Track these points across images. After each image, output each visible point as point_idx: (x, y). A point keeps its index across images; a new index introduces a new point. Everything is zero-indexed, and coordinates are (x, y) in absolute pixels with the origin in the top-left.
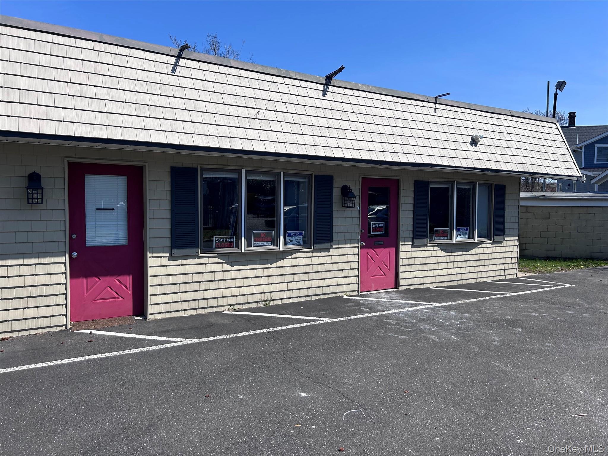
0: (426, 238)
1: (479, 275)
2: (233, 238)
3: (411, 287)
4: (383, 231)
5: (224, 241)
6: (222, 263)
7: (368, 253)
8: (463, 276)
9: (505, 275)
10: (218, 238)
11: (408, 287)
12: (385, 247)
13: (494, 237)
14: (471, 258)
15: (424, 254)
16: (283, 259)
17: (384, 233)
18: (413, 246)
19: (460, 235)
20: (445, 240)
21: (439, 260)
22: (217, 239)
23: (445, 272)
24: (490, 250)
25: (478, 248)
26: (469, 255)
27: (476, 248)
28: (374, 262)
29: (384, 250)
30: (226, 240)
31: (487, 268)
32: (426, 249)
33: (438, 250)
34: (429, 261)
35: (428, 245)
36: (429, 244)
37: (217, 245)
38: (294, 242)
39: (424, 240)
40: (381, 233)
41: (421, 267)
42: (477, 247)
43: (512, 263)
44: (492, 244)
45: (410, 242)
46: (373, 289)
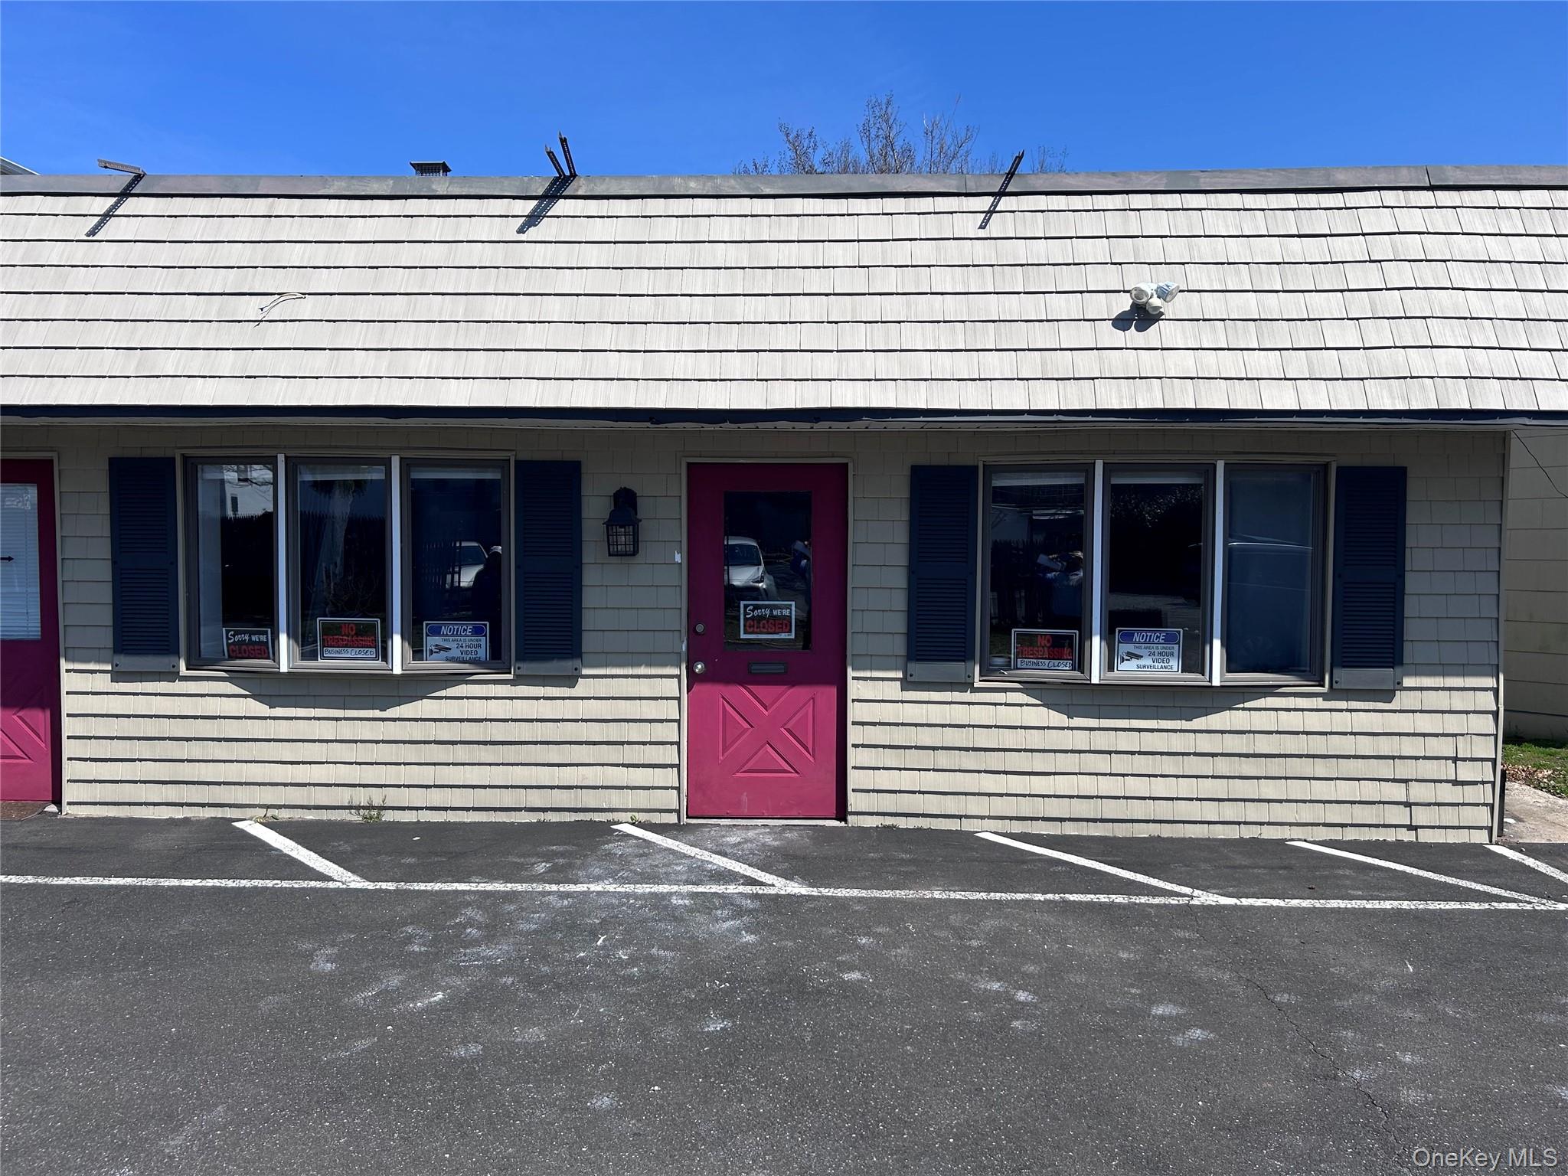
0: (964, 661)
1: (1254, 812)
2: (266, 633)
3: (902, 823)
4: (790, 631)
5: (245, 640)
6: (245, 696)
7: (723, 698)
8: (1163, 810)
9: (1411, 827)
10: (232, 633)
11: (889, 821)
12: (793, 683)
13: (1335, 671)
14: (1205, 744)
15: (959, 714)
16: (422, 698)
17: (793, 637)
18: (907, 684)
19: (1138, 657)
20: (1063, 671)
21: (1035, 739)
22: (231, 635)
23: (1062, 785)
24: (1315, 722)
25: (1244, 709)
26: (1195, 731)
27: (1238, 709)
28: (752, 727)
29: (791, 690)
30: (250, 639)
31: (1297, 790)
32: (968, 696)
33: (1027, 705)
34: (982, 739)
35: (975, 685)
36: (980, 681)
37: (233, 651)
38: (455, 653)
39: (956, 668)
40: (783, 636)
41: (944, 759)
42: (1241, 706)
43: (1456, 783)
44: (1326, 697)
45: (896, 669)
46: (746, 812)
